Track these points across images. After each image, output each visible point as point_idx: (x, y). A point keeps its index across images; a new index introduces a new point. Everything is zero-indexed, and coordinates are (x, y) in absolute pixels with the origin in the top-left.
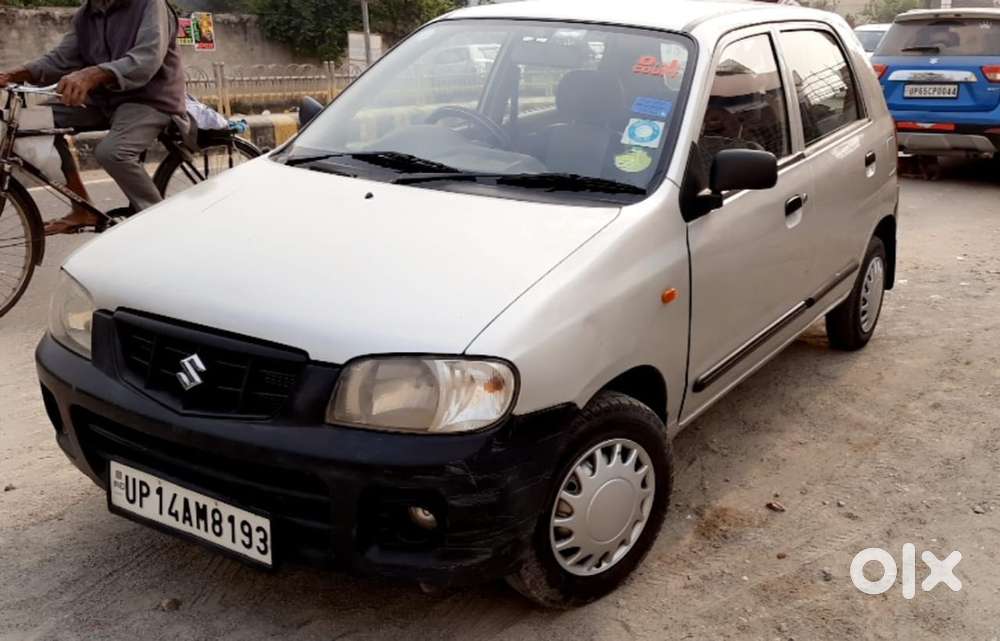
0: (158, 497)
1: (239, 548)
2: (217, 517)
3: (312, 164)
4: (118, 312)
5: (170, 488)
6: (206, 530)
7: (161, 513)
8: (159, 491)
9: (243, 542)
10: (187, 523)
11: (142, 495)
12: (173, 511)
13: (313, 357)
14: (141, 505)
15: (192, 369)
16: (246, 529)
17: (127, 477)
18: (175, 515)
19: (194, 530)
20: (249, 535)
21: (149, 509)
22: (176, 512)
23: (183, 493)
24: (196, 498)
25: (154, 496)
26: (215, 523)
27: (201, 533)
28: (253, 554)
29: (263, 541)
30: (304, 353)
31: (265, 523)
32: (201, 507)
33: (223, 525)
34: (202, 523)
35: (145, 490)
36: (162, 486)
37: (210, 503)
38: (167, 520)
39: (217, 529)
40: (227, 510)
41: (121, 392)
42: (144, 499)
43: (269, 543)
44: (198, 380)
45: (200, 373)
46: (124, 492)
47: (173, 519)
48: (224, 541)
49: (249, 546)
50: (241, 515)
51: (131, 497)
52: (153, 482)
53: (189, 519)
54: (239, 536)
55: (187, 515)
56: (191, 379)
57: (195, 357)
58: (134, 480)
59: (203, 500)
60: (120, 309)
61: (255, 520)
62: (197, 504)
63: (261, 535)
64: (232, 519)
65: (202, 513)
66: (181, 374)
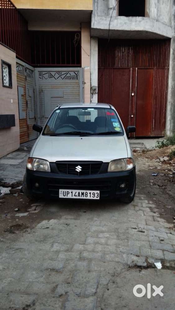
0: (71, 194)
1: (92, 198)
2: (86, 194)
4: (56, 162)
5: (74, 191)
6: (84, 196)
7: (72, 196)
8: (72, 192)
10: (79, 196)
11: (67, 194)
13: (104, 162)
15: (79, 169)
16: (94, 194)
17: (64, 192)
18: (76, 196)
19: (81, 198)
20: (94, 195)
21: (70, 196)
23: (78, 191)
25: (70, 194)
26: (86, 195)
27: (82, 198)
28: (95, 198)
29: (98, 195)
30: (102, 162)
31: (98, 192)
33: (88, 195)
34: (83, 196)
35: (68, 193)
37: (84, 191)
39: (86, 196)
40: (88, 192)
42: (68, 195)
45: (81, 169)
46: (63, 194)
47: (75, 197)
48: (88, 198)
49: (94, 197)
50: (92, 192)
51: (64, 195)
52: (70, 191)
53: (80, 196)
54: (92, 195)
57: (79, 166)
58: (65, 192)
59: (83, 191)
61: (96, 192)
62: (82, 192)
63: (97, 194)
64: (90, 193)
65: (83, 194)
66: (76, 170)
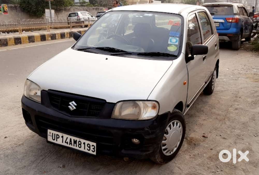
0: (62, 138)
1: (86, 151)
2: (80, 143)
3: (85, 50)
4: (49, 91)
5: (65, 136)
6: (76, 146)
7: (63, 142)
8: (62, 137)
9: (87, 149)
10: (71, 145)
11: (57, 138)
12: (66, 142)
13: (107, 101)
14: (57, 141)
15: (73, 105)
16: (89, 146)
17: (53, 134)
18: (67, 143)
19: (72, 147)
20: (90, 147)
21: (59, 142)
22: (68, 142)
23: (69, 137)
24: (73, 138)
25: (61, 138)
26: (79, 144)
27: (75, 147)
28: (91, 152)
29: (94, 149)
30: (105, 101)
31: (95, 144)
32: (75, 140)
33: (82, 145)
34: (75, 145)
35: (58, 137)
36: (63, 135)
37: (78, 139)
38: (64, 144)
39: (80, 146)
40: (83, 141)
41: (51, 111)
42: (58, 139)
43: (95, 149)
44: (75, 108)
45: (75, 106)
46: (52, 137)
47: (66, 144)
48: (82, 149)
49: (89, 150)
50: (87, 142)
51: (54, 139)
52: (60, 134)
53: (71, 144)
54: (86, 147)
55: (71, 143)
56: (73, 108)
57: (73, 102)
58: (55, 134)
59: (76, 139)
60: (49, 90)
61: (91, 143)
62: (74, 140)
63: (93, 147)
64: (84, 143)
65: (75, 142)
66: (69, 107)
